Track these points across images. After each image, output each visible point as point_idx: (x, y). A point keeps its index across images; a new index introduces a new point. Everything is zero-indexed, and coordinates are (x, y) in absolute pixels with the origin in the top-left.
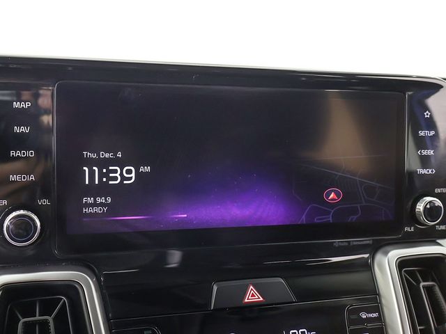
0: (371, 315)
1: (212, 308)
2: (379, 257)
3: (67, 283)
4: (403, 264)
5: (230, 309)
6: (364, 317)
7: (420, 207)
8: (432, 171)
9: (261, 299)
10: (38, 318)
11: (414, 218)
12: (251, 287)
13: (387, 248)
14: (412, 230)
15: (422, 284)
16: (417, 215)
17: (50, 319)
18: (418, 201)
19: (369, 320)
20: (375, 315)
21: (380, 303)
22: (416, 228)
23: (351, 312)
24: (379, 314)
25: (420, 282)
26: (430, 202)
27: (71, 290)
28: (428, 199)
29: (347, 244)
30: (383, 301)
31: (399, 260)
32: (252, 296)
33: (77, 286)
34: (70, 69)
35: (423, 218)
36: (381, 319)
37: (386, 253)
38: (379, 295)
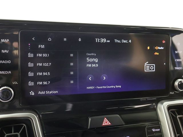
0: (157, 130)
1: (89, 128)
2: (159, 105)
3: (25, 118)
4: (169, 108)
5: (96, 128)
6: (154, 131)
7: (176, 83)
8: (181, 68)
9: (110, 124)
10: (13, 134)
11: (174, 89)
12: (105, 119)
13: (163, 101)
14: (173, 93)
15: (178, 116)
16: (175, 87)
17: (18, 134)
18: (176, 81)
19: (156, 132)
20: (159, 130)
21: (161, 125)
22: (174, 92)
23: (148, 129)
24: (160, 130)
25: (177, 116)
26: (180, 81)
27: (27, 121)
28: (180, 80)
29: (146, 100)
30: (162, 124)
31: (168, 106)
32: (106, 122)
33: (30, 119)
34: (26, 24)
35: (178, 88)
36: (161, 131)
37: (162, 103)
38: (160, 121)
